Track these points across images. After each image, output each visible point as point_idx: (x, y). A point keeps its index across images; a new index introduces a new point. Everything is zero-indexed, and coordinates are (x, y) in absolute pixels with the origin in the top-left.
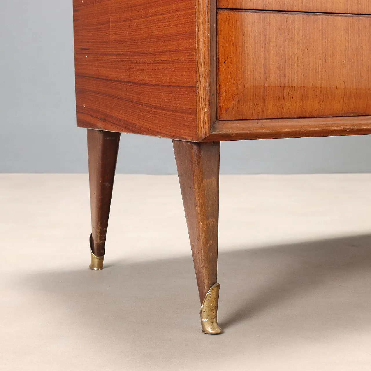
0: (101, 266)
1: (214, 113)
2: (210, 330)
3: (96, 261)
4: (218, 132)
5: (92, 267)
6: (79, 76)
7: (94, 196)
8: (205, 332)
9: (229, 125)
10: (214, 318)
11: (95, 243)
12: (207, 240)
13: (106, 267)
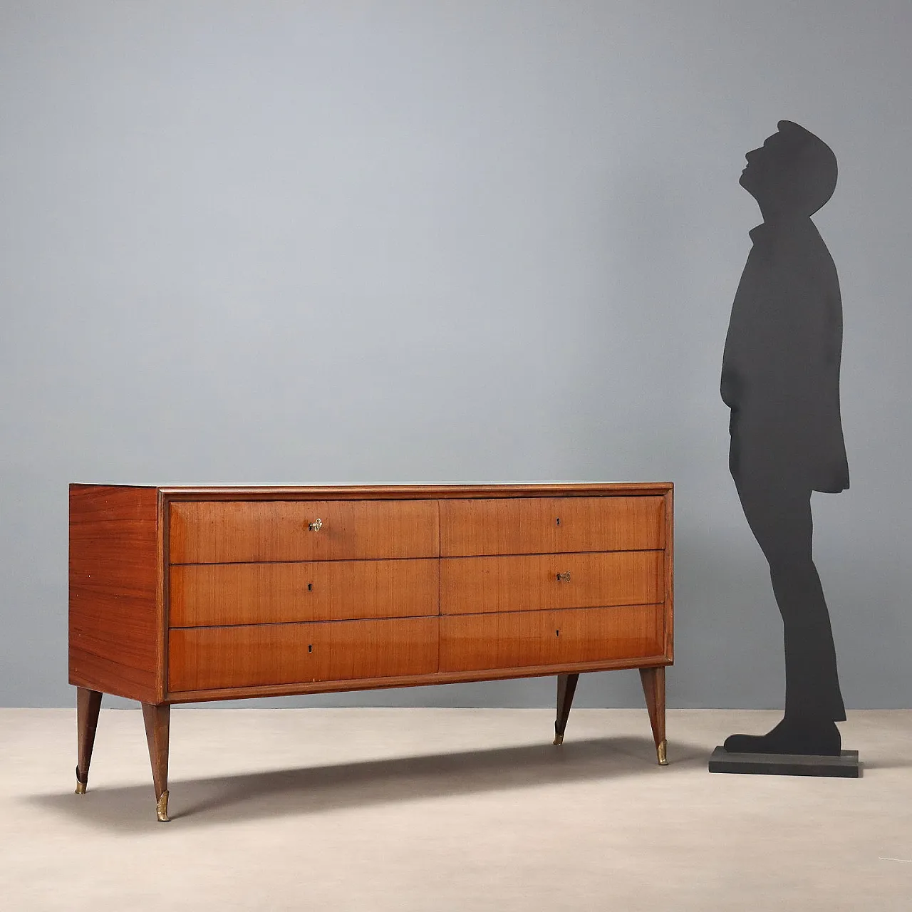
0: (84, 791)
1: (166, 688)
2: (162, 818)
3: (81, 787)
4: (168, 699)
5: (77, 792)
6: (72, 647)
7: (82, 739)
8: (160, 820)
9: (175, 694)
10: (165, 813)
11: (81, 772)
12: (161, 763)
13: (89, 792)
